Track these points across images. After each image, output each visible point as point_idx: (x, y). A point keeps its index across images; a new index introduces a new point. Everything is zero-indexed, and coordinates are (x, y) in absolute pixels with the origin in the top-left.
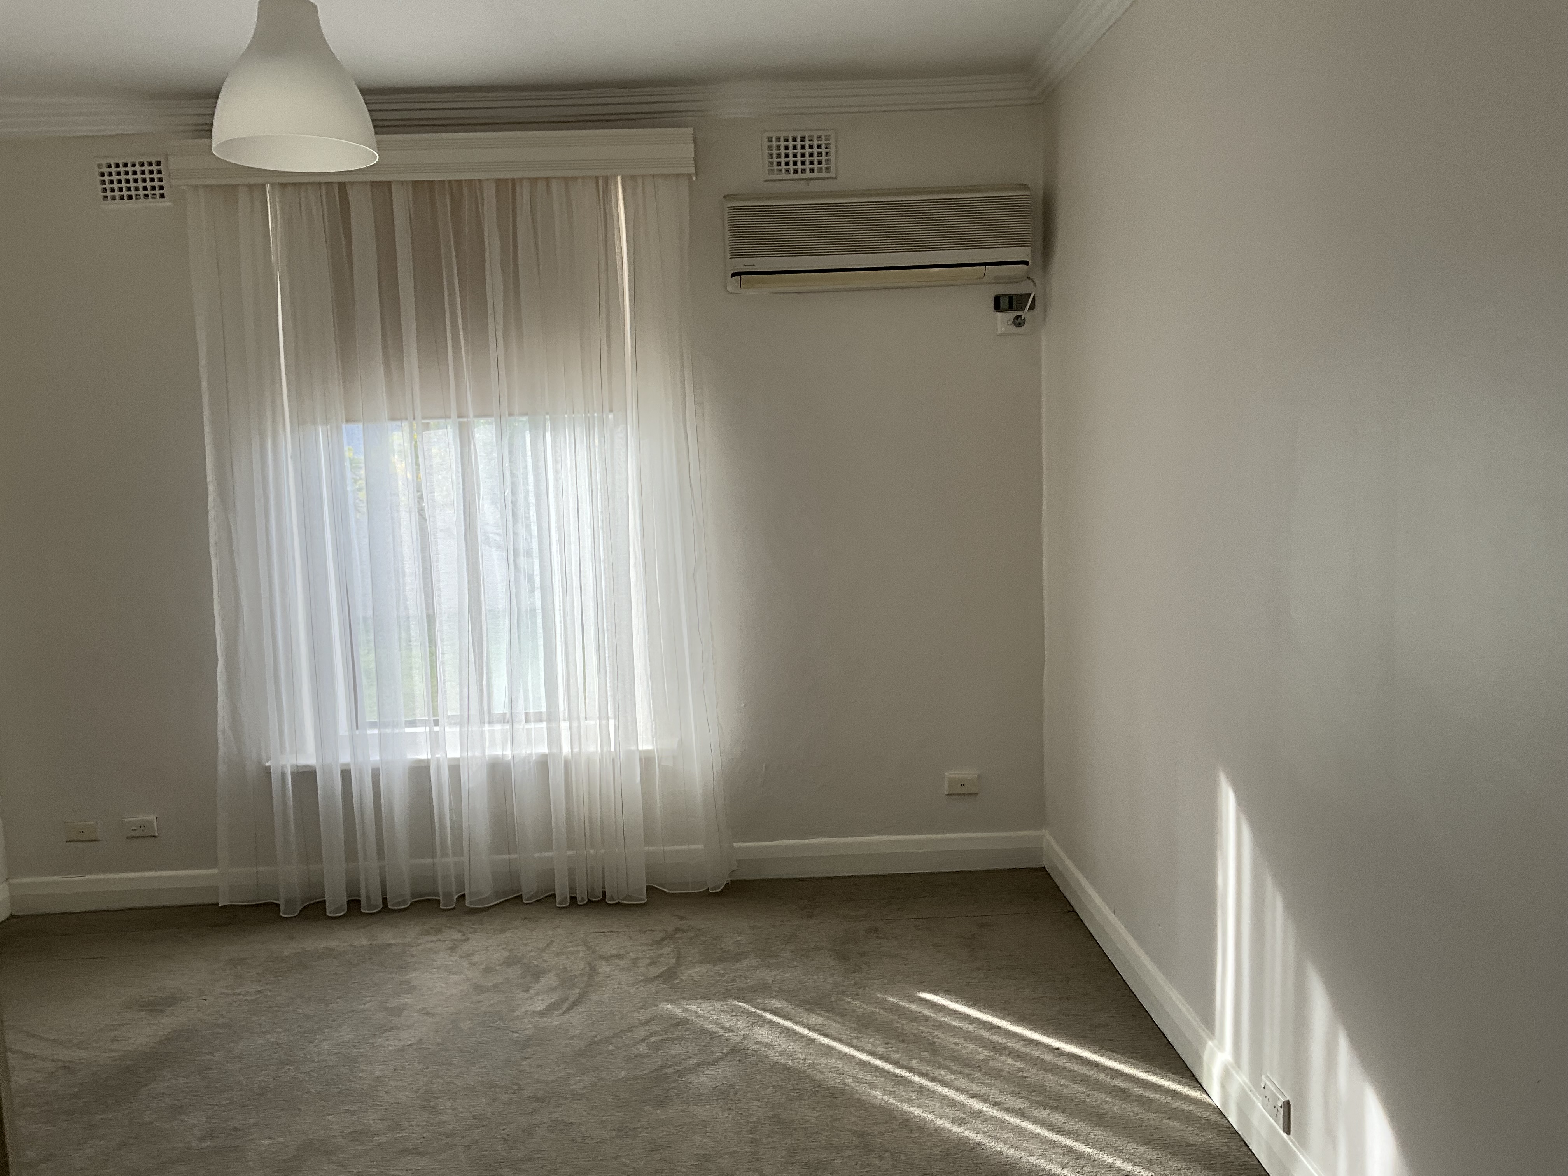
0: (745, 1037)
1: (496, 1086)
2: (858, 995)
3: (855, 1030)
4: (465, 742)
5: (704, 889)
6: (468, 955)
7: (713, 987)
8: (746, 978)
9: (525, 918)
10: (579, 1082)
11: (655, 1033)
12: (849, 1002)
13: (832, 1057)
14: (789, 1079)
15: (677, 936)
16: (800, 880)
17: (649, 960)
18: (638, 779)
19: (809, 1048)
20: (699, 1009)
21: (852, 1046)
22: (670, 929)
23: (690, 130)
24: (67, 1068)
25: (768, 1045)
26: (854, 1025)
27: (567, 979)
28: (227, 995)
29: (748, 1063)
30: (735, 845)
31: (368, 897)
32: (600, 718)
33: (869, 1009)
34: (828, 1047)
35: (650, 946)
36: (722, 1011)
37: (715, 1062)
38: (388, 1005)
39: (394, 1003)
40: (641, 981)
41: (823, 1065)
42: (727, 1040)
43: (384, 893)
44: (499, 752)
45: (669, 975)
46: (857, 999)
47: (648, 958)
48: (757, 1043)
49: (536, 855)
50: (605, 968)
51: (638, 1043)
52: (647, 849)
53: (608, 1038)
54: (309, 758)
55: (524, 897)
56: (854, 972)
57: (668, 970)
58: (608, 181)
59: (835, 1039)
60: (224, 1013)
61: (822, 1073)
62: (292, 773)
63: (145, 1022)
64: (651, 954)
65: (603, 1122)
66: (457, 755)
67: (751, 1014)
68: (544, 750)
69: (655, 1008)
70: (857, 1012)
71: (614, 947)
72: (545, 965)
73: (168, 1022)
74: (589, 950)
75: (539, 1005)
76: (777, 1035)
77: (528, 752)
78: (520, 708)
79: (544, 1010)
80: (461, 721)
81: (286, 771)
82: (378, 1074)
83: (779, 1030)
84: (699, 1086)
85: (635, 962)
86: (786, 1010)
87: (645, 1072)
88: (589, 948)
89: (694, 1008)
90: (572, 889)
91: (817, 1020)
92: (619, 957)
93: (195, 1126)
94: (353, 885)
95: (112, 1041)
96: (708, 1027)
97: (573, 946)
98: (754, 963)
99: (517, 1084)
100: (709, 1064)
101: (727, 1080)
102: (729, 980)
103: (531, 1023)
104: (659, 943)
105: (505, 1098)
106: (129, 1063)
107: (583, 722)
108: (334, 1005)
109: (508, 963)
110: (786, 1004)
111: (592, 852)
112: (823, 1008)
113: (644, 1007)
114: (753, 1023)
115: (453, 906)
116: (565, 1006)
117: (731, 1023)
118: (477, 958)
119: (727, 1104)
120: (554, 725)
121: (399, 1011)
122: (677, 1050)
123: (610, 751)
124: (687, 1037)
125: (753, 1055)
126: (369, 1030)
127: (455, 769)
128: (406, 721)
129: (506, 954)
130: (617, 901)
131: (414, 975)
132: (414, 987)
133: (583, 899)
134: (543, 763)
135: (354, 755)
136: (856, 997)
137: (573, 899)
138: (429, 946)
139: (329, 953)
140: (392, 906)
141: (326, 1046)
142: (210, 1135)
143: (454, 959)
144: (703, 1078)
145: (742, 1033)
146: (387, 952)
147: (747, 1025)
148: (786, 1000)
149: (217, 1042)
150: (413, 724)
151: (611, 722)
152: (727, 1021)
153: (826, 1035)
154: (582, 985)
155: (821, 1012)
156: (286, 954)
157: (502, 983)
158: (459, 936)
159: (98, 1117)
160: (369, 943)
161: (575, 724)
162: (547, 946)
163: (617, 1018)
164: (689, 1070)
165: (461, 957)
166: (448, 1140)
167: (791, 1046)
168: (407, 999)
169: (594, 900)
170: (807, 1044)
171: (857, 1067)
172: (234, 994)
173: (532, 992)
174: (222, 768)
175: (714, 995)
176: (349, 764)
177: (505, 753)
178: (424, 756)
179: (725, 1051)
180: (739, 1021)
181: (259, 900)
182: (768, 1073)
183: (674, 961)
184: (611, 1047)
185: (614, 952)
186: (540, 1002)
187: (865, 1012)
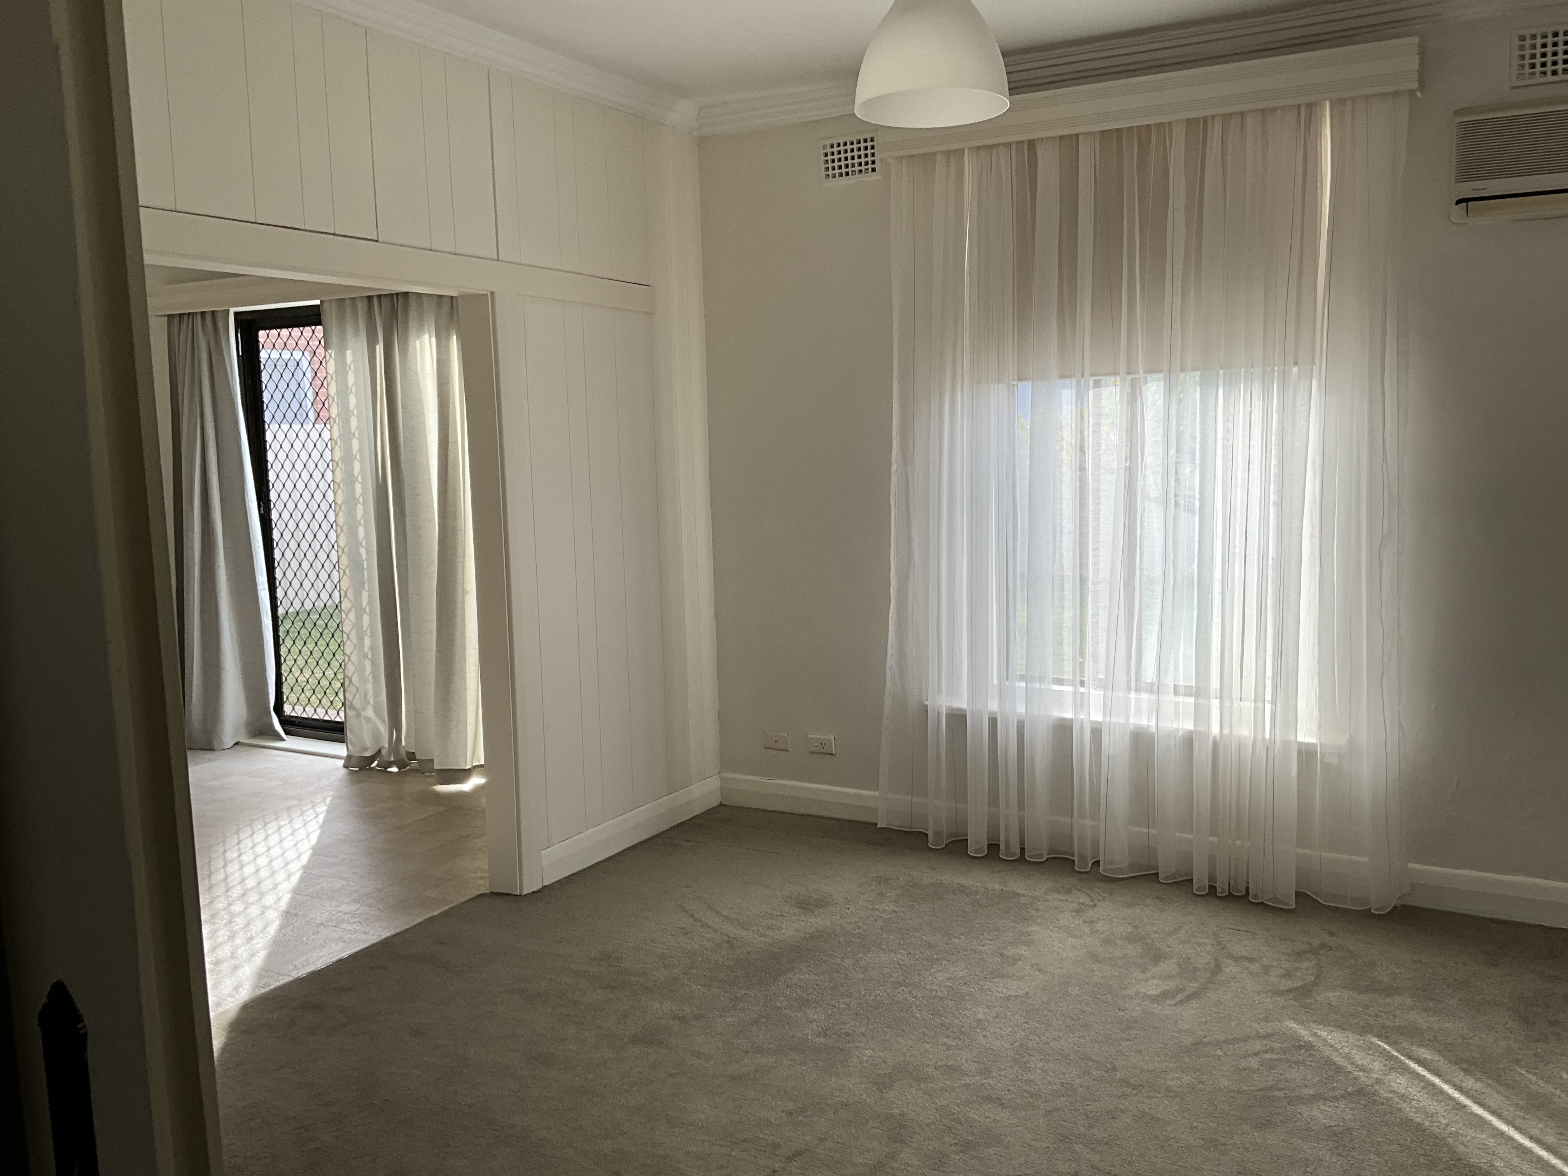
0: (1378, 1081)
1: (1090, 1059)
2: (1535, 1068)
3: (1522, 1108)
4: (1107, 708)
5: (1366, 908)
6: (1092, 922)
7: (1351, 1018)
8: (1395, 1016)
9: (1158, 897)
10: (1177, 1079)
11: (1272, 1050)
12: (1522, 1075)
13: (1483, 1131)
14: (1422, 1141)
15: (1322, 952)
16: (1492, 920)
17: (1283, 972)
18: (1294, 773)
19: (1457, 1114)
20: (1330, 1037)
21: (1514, 1126)
22: (1316, 943)
23: (1416, 39)
24: (731, 943)
25: (1404, 1098)
26: (1522, 1103)
27: (1188, 970)
28: (867, 909)
29: (1374, 1110)
30: (1411, 866)
31: (1007, 844)
32: (1255, 701)
33: (1548, 1088)
34: (1481, 1118)
35: (1288, 955)
36: (1357, 1046)
37: (1336, 1098)
38: (1005, 952)
39: (1011, 952)
40: (1269, 991)
41: (1468, 1138)
42: (1355, 1079)
43: (1022, 843)
44: (1144, 722)
45: (1304, 992)
46: (1534, 1074)
47: (1283, 969)
48: (1390, 1092)
49: (1178, 835)
50: (1230, 968)
51: (1249, 1055)
52: (1300, 851)
53: (1219, 1042)
54: (961, 703)
55: (1161, 876)
56: (1538, 1041)
57: (1304, 987)
58: (1312, 109)
59: (1493, 1112)
60: (861, 924)
61: (1466, 1146)
62: (947, 715)
63: (797, 917)
64: (1286, 965)
65: (1192, 1128)
66: (1100, 718)
67: (1391, 1057)
68: (1190, 726)
69: (1278, 1024)
70: (1530, 1088)
71: (1247, 948)
72: (1168, 950)
73: (815, 921)
74: (1218, 946)
75: (1152, 989)
76: (1418, 1089)
77: (1175, 726)
78: (1169, 681)
79: (1157, 995)
80: (1107, 685)
81: (941, 711)
82: (980, 1016)
83: (1422, 1084)
84: (1310, 1120)
85: (1267, 970)
86: (1437, 1064)
87: (1251, 1088)
88: (1219, 943)
89: (1324, 1034)
90: (1212, 878)
91: (1474, 1085)
92: (1251, 960)
93: (815, 1021)
94: (994, 829)
95: (768, 928)
96: (1336, 1059)
97: (1202, 937)
98: (1409, 1002)
99: (1111, 1063)
100: (1326, 1099)
101: (1344, 1122)
102: (1373, 1014)
103: (1140, 1005)
104: (1299, 955)
105: (1096, 1073)
106: (776, 950)
107: (1236, 704)
108: (956, 941)
109: (1131, 939)
110: (1437, 1057)
111: (1238, 842)
112: (1485, 1073)
113: (1266, 1020)
114: (1392, 1068)
115: (1088, 870)
116: (1180, 997)
117: (1365, 1062)
118: (1099, 926)
119: (1337, 1149)
120: (1202, 701)
121: (1014, 960)
122: (1293, 1074)
123: (1264, 738)
124: (1308, 1063)
125: (1383, 1104)
126: (981, 972)
127: (1097, 732)
128: (1053, 678)
129: (1130, 929)
130: (1261, 901)
131: (1035, 928)
132: (1033, 942)
133: (1223, 891)
134: (1189, 741)
135: (1001, 705)
136: (1533, 1071)
137: (1212, 889)
138: (1055, 903)
139: (962, 890)
140: (1029, 857)
141: (940, 977)
142: (824, 1033)
143: (1077, 922)
144: (1316, 1112)
145: (1376, 1076)
146: (1015, 900)
147: (1384, 1068)
148: (1440, 1052)
149: (849, 949)
150: (1059, 682)
151: (1268, 707)
152: (1360, 1058)
153: (1482, 1105)
154: (1203, 981)
155: (1482, 1077)
156: (925, 882)
157: (1120, 958)
158: (1088, 901)
159: (743, 992)
160: (1001, 888)
161: (1227, 703)
162: (1173, 932)
163: (1233, 1023)
164: (1302, 1100)
165: (1084, 922)
166: (1030, 1099)
167: (1433, 1106)
168: (1024, 951)
169: (1236, 894)
170: (1453, 1108)
171: (1514, 1151)
172: (873, 909)
173: (1148, 974)
174: (888, 701)
175: (1351, 1026)
176: (996, 713)
177: (1150, 724)
178: (1068, 715)
179: (1349, 1090)
180: (1375, 1061)
181: (911, 828)
182: (1396, 1128)
183: (1313, 978)
184: (1219, 1052)
185: (1245, 954)
186: (1154, 987)
187: (1540, 1090)
